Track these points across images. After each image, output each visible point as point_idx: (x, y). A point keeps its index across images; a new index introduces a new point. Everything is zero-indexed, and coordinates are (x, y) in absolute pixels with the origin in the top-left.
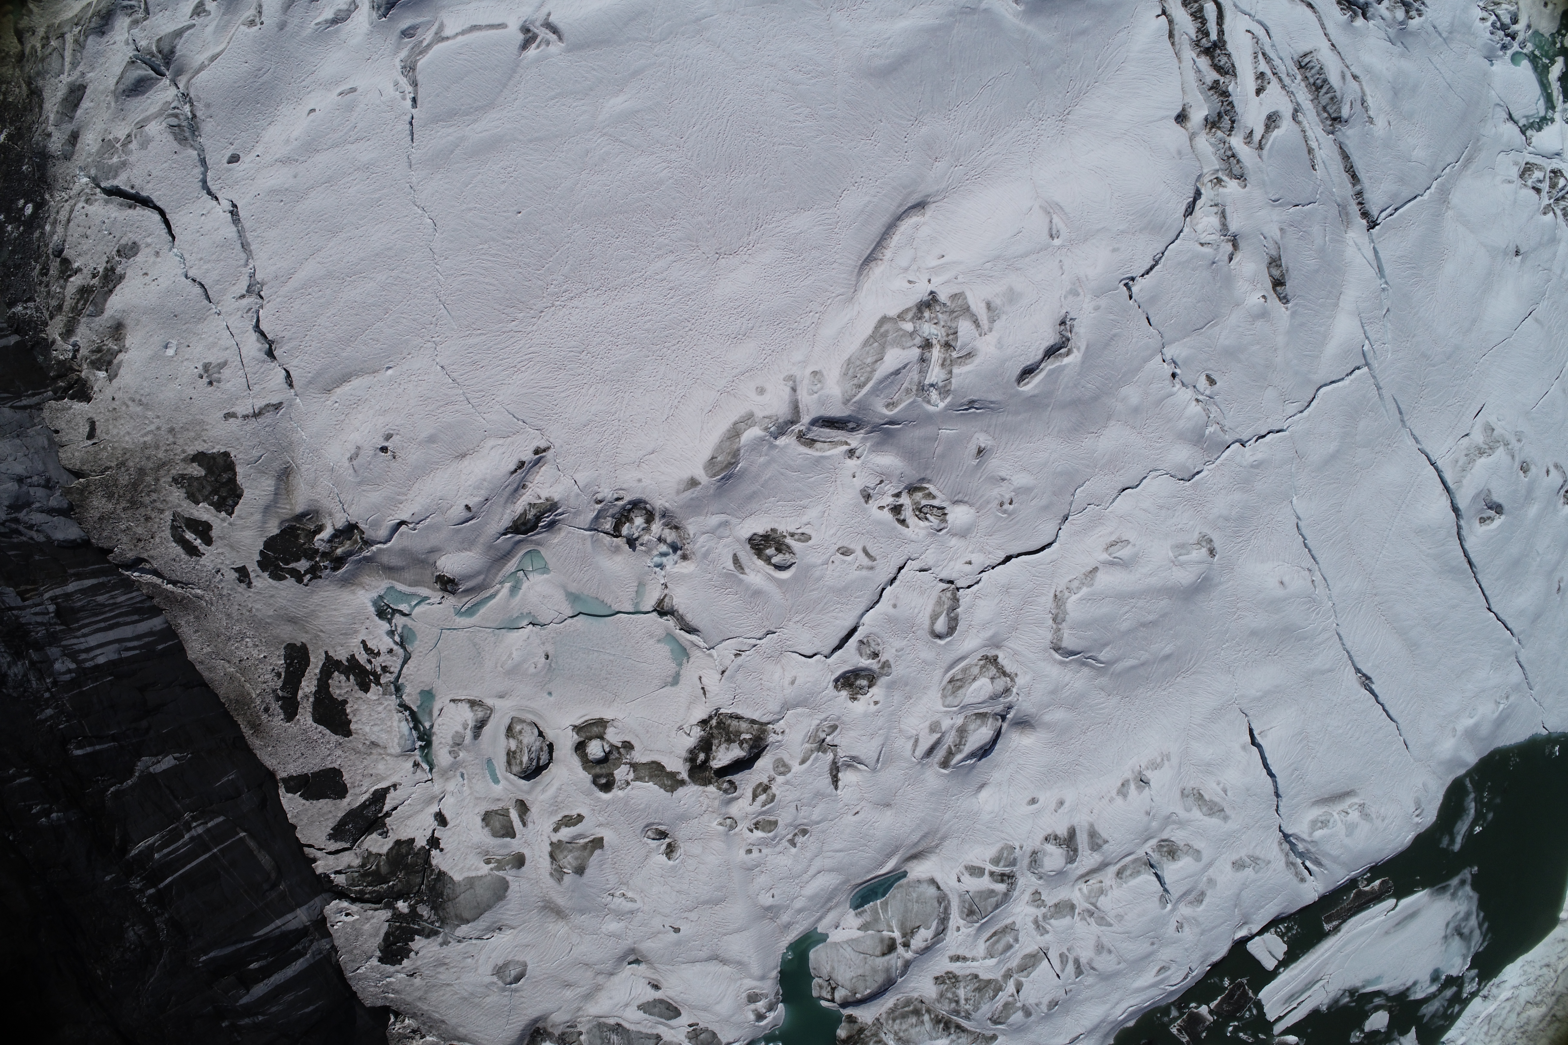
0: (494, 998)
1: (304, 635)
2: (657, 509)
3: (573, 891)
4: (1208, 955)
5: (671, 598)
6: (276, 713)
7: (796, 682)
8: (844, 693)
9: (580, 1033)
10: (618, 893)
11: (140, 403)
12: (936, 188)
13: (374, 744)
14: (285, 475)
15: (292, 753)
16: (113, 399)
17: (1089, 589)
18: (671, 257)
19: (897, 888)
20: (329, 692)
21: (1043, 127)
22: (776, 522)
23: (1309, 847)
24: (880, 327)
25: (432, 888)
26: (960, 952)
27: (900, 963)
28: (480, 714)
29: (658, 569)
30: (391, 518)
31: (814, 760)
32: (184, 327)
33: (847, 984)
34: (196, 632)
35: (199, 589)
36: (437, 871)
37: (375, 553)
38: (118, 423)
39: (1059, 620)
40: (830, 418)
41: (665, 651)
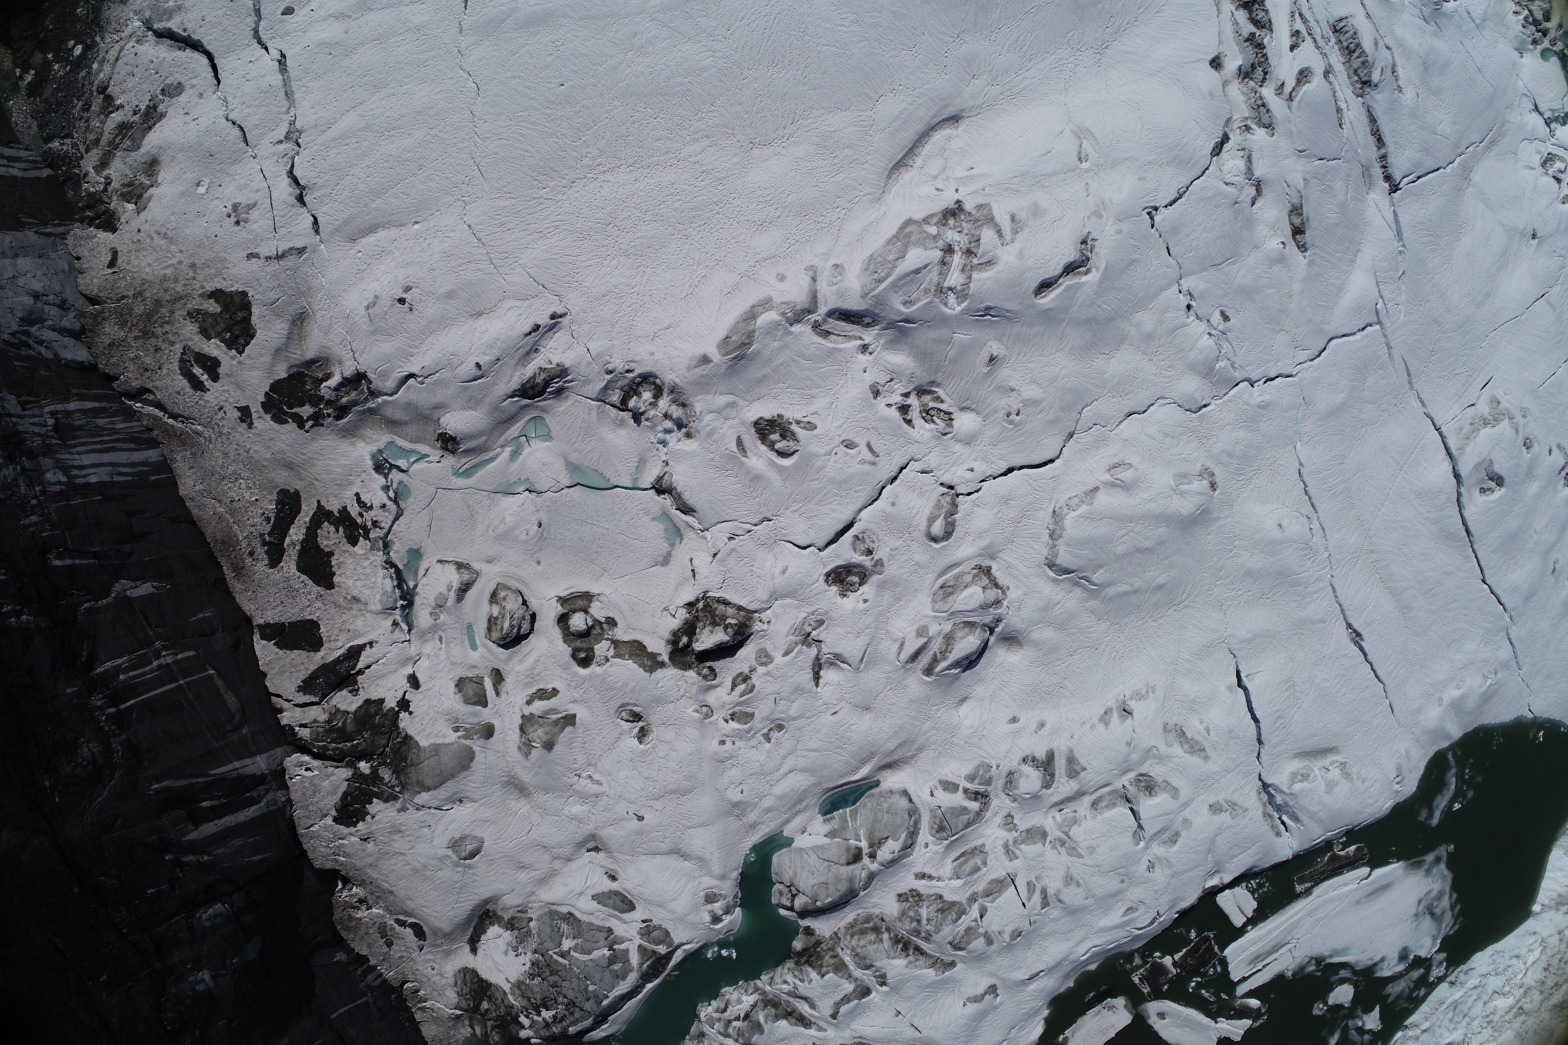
0: (446, 873)
1: (299, 482)
2: (667, 384)
3: (540, 767)
4: (1177, 900)
5: (671, 476)
6: (260, 557)
7: (788, 572)
8: (834, 589)
9: (531, 920)
10: (584, 775)
11: (165, 236)
12: (971, 104)
13: (356, 599)
14: (300, 320)
15: (271, 600)
16: (139, 231)
17: (1088, 508)
18: (707, 142)
19: (868, 797)
20: (317, 542)
21: (1081, 57)
22: (783, 408)
23: (1288, 799)
24: (905, 228)
25: (396, 752)
26: (927, 870)
27: (864, 875)
28: (466, 577)
29: (660, 446)
30: (401, 370)
31: (798, 653)
32: (219, 167)
33: (809, 891)
34: (191, 468)
35: (199, 425)
36: (403, 734)
37: (380, 405)
38: (141, 254)
39: (1055, 536)
40: (847, 311)
41: (658, 529)
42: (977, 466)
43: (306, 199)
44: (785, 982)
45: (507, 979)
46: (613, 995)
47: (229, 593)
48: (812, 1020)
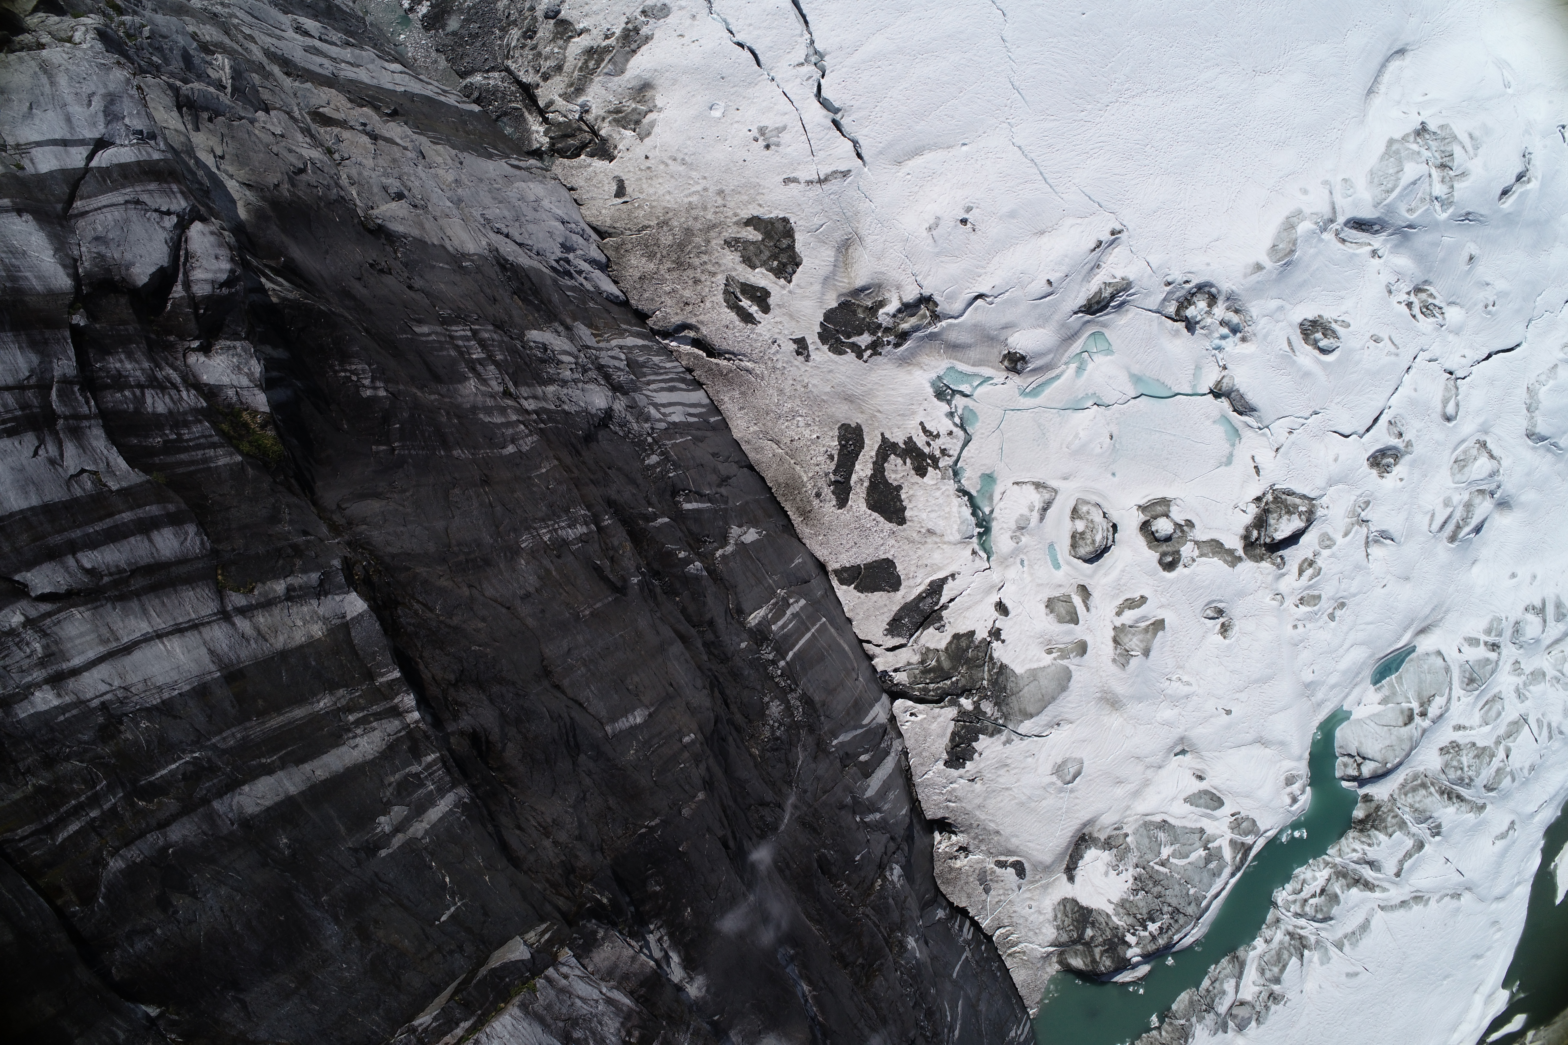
0: (1050, 802)
1: (860, 415)
2: (1223, 292)
3: (1137, 676)
5: (1232, 378)
6: (828, 498)
7: (1339, 460)
8: (1374, 472)
9: (1126, 835)
10: (1174, 678)
11: (683, 162)
12: (1413, 38)
13: (930, 532)
14: (845, 247)
15: (844, 542)
16: (647, 157)
17: (1554, 382)
18: (1218, 70)
19: (1408, 663)
20: (884, 476)
22: (1321, 309)
24: (1391, 146)
25: (994, 683)
26: (1462, 721)
27: (1417, 733)
28: (1047, 496)
29: (1217, 352)
30: (968, 291)
31: (1353, 534)
32: (733, 90)
33: (1376, 756)
34: (741, 409)
35: (750, 361)
36: (999, 664)
37: (943, 329)
38: (655, 182)
39: (1532, 409)
40: (1361, 219)
41: (1219, 432)
42: (1466, 352)
43: (842, 122)
44: (1354, 850)
45: (1110, 901)
46: (1209, 895)
47: (800, 540)
48: (1376, 883)
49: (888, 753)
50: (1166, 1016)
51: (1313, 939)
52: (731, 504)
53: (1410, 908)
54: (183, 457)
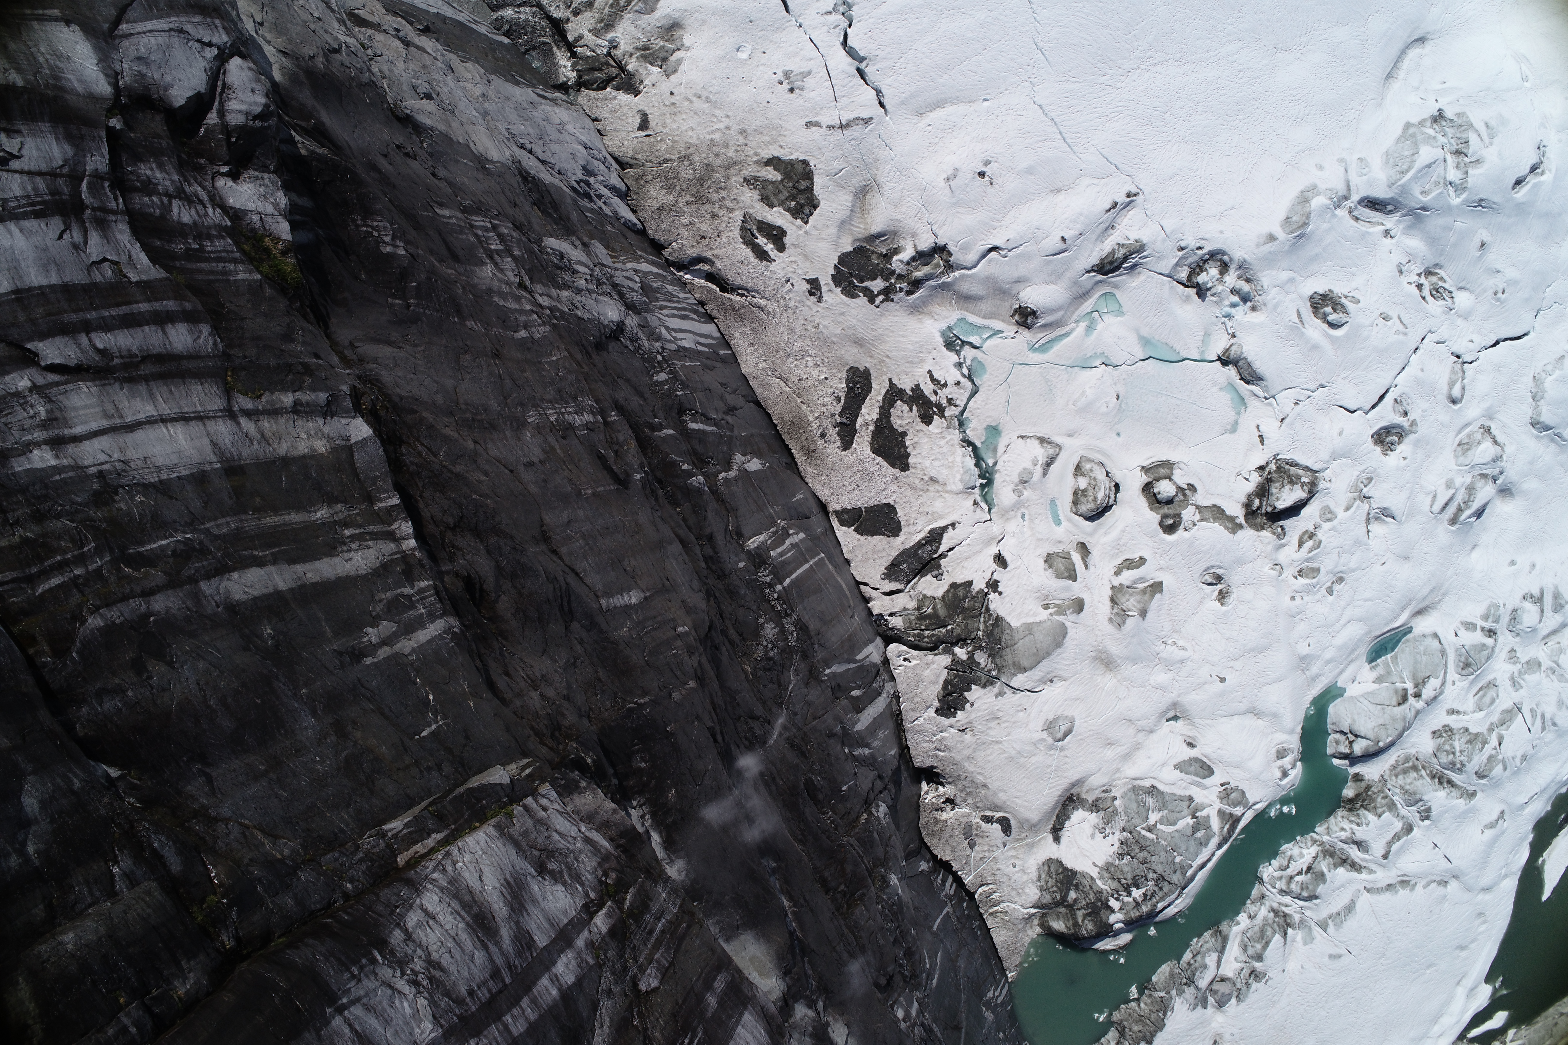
0: (1039, 759)
1: (868, 359)
2: (1235, 260)
3: (1133, 636)
5: (1240, 346)
6: (832, 439)
7: (1343, 435)
8: (1378, 449)
9: (1115, 798)
10: (1169, 642)
11: (708, 100)
12: (1432, 29)
13: (933, 480)
14: (863, 193)
15: (846, 484)
16: (672, 93)
17: (1559, 373)
18: (1239, 44)
19: (1405, 643)
20: (890, 421)
22: (1332, 284)
24: (1407, 129)
25: (989, 634)
26: (1455, 706)
27: (1410, 714)
28: (1051, 451)
29: (1226, 320)
30: (983, 242)
31: (1354, 509)
33: (1369, 734)
34: (751, 345)
35: (762, 298)
36: (995, 616)
37: (956, 279)
38: (678, 118)
39: (1538, 398)
40: (1375, 199)
41: (1225, 399)
42: (1474, 337)
43: (867, 70)
44: (1343, 829)
45: (1095, 864)
46: (1196, 864)
47: (802, 478)
48: (1363, 864)
49: (879, 694)
50: (1146, 988)
51: (1297, 917)
52: (736, 432)
53: (1397, 892)
54: (204, 266)
